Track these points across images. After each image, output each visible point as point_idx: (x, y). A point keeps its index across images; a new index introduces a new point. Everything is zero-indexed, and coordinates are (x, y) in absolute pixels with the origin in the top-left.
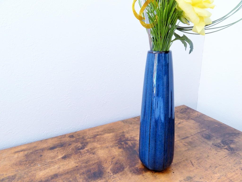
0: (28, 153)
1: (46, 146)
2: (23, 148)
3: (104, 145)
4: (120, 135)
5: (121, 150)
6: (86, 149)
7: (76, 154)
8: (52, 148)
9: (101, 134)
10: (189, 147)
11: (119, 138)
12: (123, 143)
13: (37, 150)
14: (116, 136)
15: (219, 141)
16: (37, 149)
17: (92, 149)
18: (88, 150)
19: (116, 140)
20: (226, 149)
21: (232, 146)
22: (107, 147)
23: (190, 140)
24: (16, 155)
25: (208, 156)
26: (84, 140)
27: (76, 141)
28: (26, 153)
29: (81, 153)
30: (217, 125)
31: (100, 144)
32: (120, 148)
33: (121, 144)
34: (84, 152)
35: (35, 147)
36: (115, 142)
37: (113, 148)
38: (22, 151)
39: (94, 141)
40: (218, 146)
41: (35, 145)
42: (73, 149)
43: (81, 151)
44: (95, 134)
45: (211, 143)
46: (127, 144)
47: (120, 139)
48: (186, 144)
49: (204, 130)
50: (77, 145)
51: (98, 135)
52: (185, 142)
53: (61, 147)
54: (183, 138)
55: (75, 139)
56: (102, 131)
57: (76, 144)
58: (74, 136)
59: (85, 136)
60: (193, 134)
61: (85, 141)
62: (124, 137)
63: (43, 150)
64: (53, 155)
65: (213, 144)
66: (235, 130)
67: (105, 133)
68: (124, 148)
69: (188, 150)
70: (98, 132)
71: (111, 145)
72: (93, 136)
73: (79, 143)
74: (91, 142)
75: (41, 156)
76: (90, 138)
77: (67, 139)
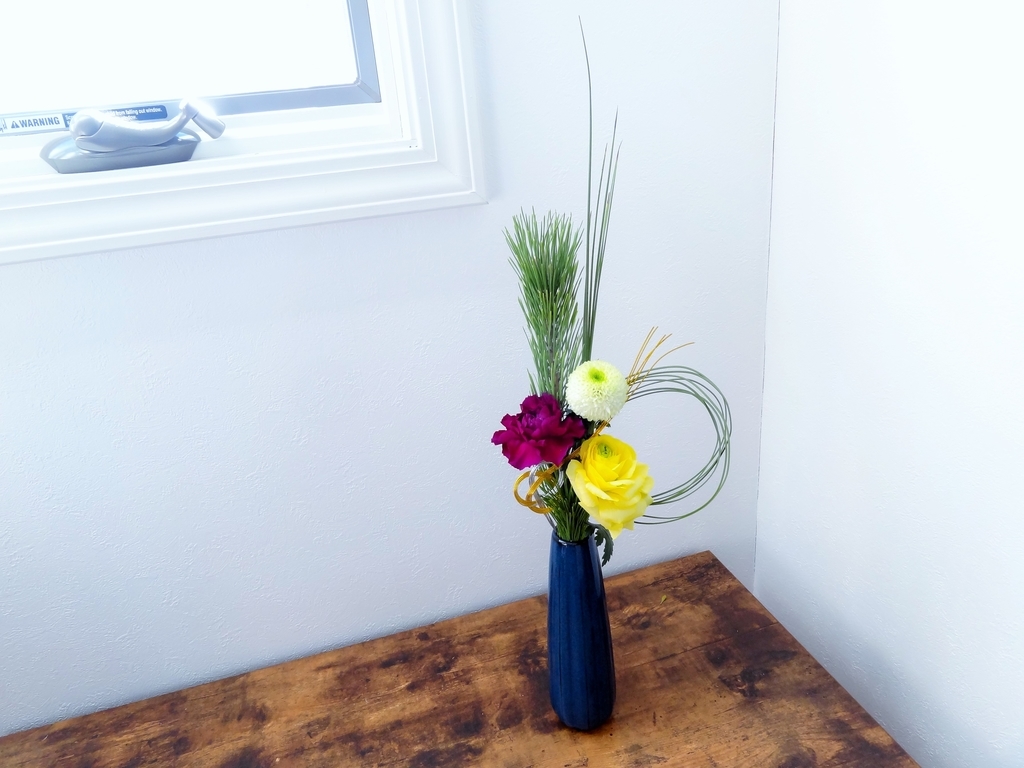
0: (342, 672)
1: (375, 659)
2: (332, 659)
3: (490, 664)
4: (529, 638)
5: (522, 678)
6: (453, 670)
7: (434, 681)
8: (386, 664)
9: (486, 635)
10: (667, 680)
11: (522, 648)
12: (530, 661)
13: (358, 667)
14: (518, 642)
15: (738, 671)
16: (358, 663)
17: (466, 671)
18: (456, 674)
19: (517, 653)
20: (743, 692)
21: (760, 685)
22: (496, 670)
23: (675, 662)
24: (321, 676)
25: (695, 705)
26: (451, 646)
27: (433, 650)
28: (338, 671)
29: (443, 680)
30: (757, 626)
31: (482, 661)
32: (521, 673)
33: (526, 664)
34: (449, 677)
35: (353, 659)
36: (512, 657)
37: (508, 673)
38: (329, 667)
39: (470, 653)
40: (728, 684)
41: (351, 653)
42: (427, 669)
43: (445, 674)
44: (473, 633)
45: (716, 674)
46: (537, 663)
47: (526, 650)
48: (662, 673)
49: (721, 637)
50: (435, 661)
51: (479, 637)
52: (662, 668)
53: (404, 662)
54: (662, 656)
55: (430, 643)
56: (489, 627)
57: (435, 656)
58: (429, 635)
59: (452, 637)
60: (688, 648)
61: (451, 652)
62: (535, 645)
63: (369, 666)
64: (389, 681)
65: (719, 677)
66: (794, 641)
67: (496, 631)
68: (529, 675)
69: (661, 688)
70: (480, 628)
71: (505, 664)
72: (469, 639)
73: (439, 654)
74: (463, 654)
75: (368, 680)
76: (463, 644)
77: (415, 643)
